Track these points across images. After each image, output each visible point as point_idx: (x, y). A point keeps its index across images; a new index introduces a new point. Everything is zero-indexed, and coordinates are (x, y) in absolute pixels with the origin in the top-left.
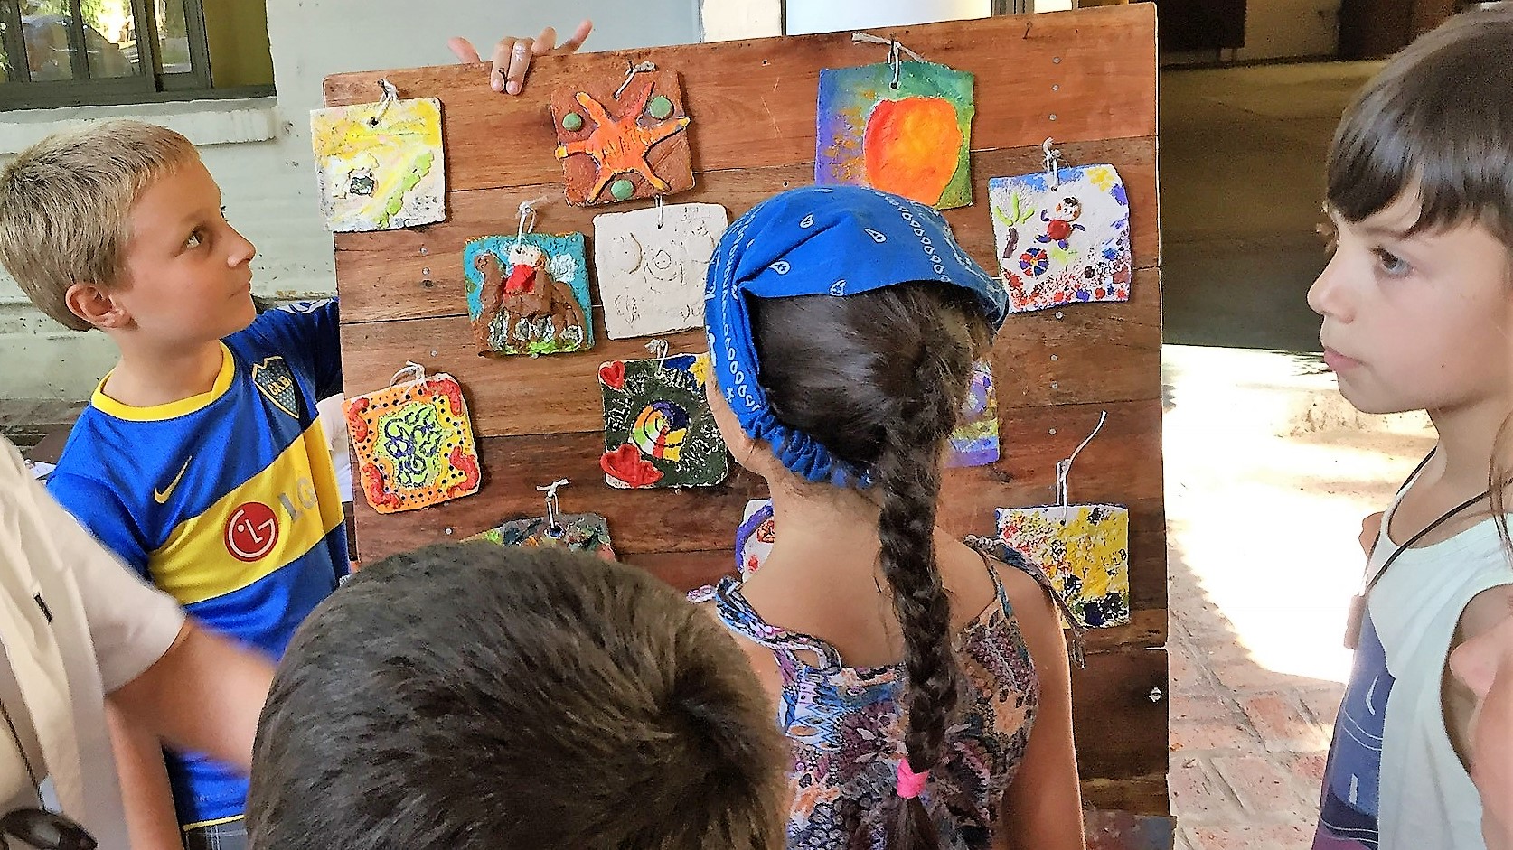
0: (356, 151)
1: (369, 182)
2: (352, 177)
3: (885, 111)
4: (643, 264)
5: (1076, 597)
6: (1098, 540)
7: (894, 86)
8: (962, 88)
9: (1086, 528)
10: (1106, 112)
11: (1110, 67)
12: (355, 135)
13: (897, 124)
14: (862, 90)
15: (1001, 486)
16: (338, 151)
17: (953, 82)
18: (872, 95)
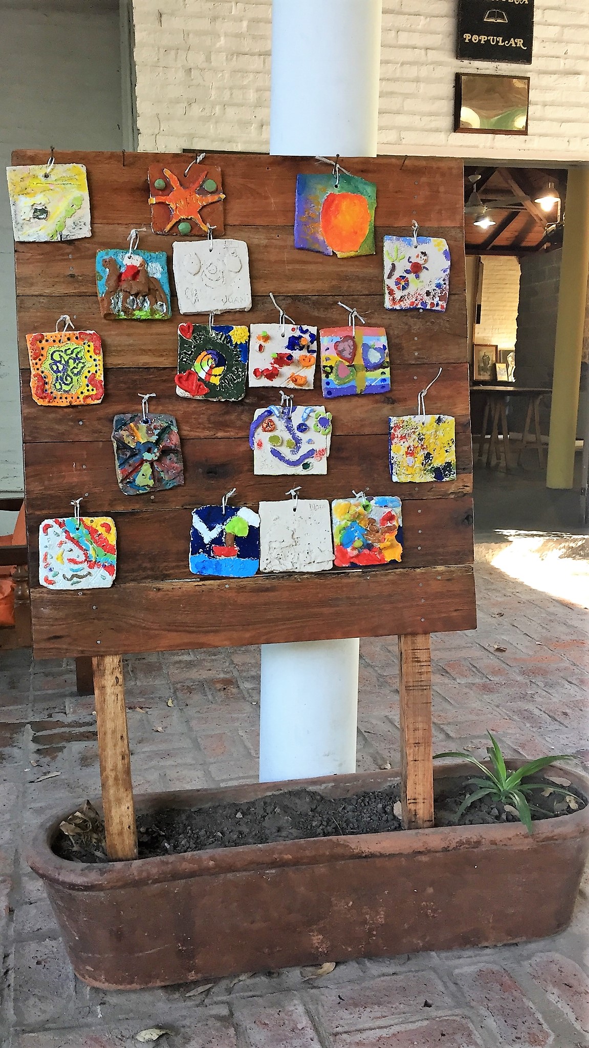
0: (35, 193)
1: (44, 211)
2: (34, 208)
3: (331, 199)
4: (201, 271)
5: (430, 465)
6: (440, 434)
7: (336, 186)
8: (370, 190)
9: (435, 426)
10: (440, 212)
11: (442, 189)
12: (35, 183)
13: (338, 206)
14: (319, 187)
15: (389, 406)
16: (24, 192)
17: (366, 187)
18: (325, 191)
